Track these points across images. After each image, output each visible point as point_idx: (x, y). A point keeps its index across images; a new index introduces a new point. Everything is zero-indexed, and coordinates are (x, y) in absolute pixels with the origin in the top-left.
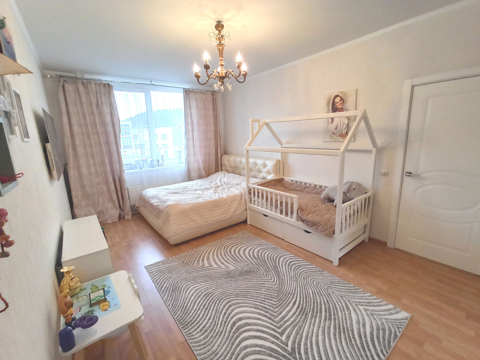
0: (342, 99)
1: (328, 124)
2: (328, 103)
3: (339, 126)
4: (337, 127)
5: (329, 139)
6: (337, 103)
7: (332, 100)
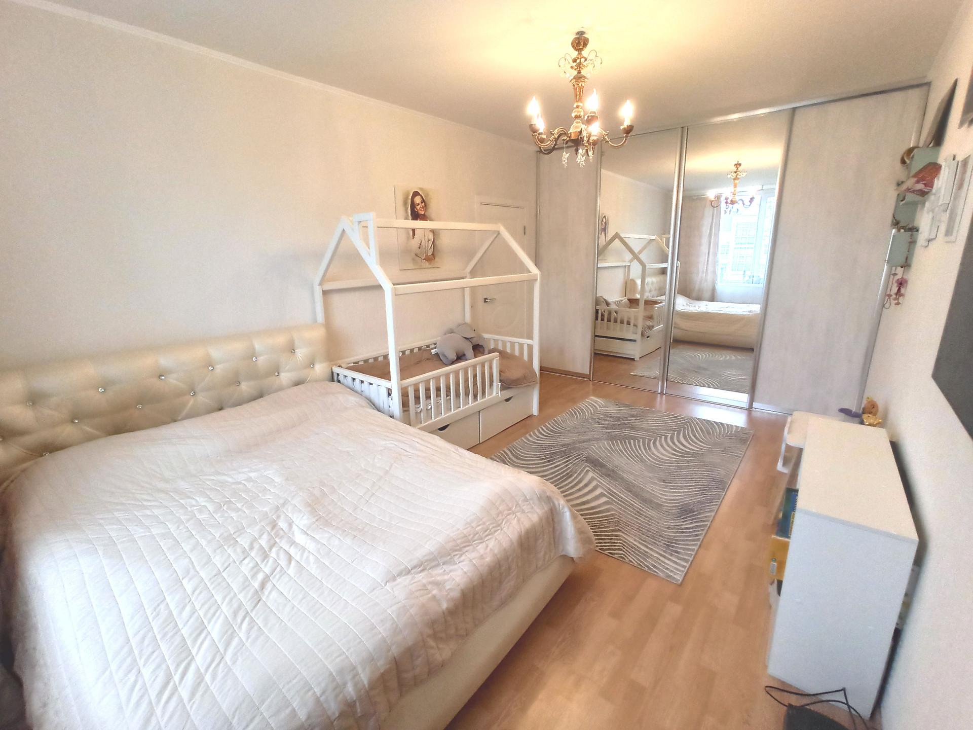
0: (423, 201)
1: (408, 238)
2: (405, 203)
3: (423, 242)
4: (420, 244)
5: (411, 266)
6: (418, 205)
7: (410, 197)
